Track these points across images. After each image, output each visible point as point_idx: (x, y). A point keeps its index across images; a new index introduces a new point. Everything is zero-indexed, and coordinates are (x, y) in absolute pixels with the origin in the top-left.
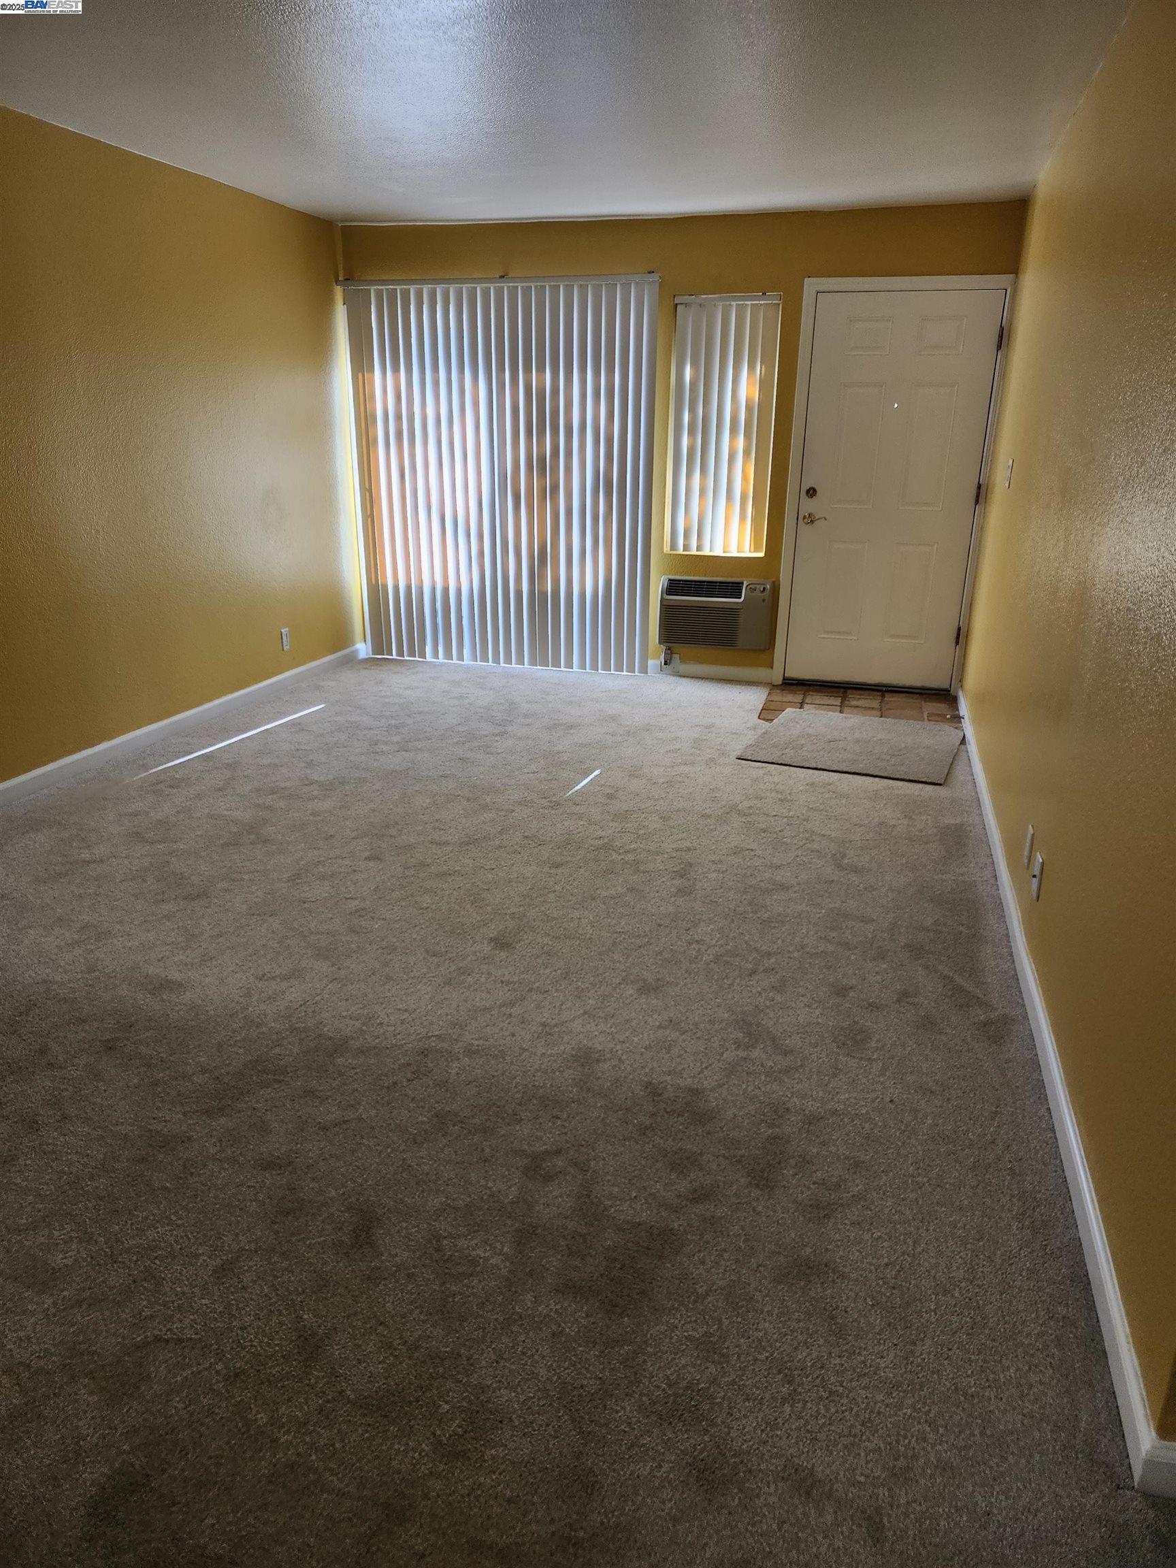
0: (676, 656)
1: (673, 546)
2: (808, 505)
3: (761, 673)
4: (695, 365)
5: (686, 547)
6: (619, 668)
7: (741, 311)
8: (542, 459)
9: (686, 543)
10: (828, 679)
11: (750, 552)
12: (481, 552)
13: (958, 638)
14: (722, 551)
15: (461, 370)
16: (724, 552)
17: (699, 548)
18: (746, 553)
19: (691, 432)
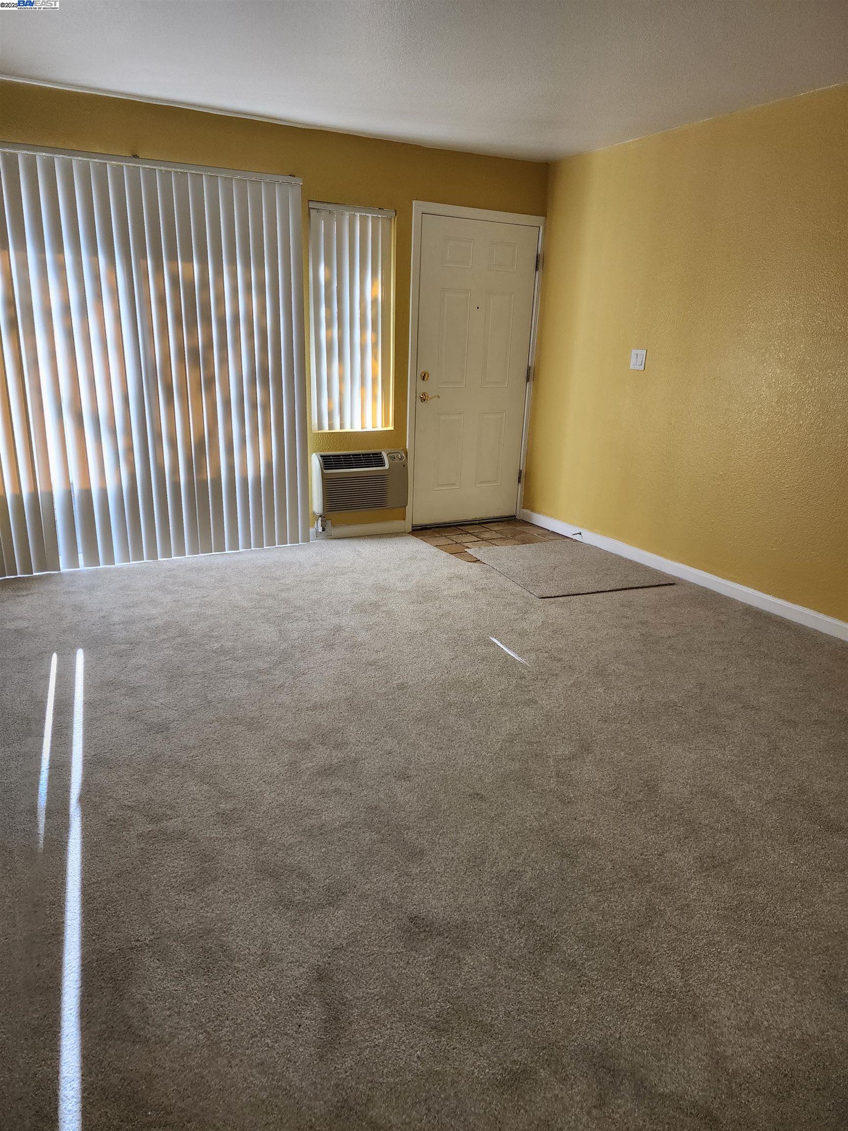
0: (329, 522)
1: (320, 426)
2: (423, 387)
3: (397, 525)
4: (328, 264)
5: (331, 426)
6: (283, 541)
7: (364, 221)
8: (194, 352)
9: (330, 423)
10: (443, 521)
11: (382, 427)
12: (130, 449)
13: (519, 478)
14: (360, 427)
15: (94, 252)
16: (362, 428)
17: (342, 427)
18: (380, 428)
19: (329, 326)
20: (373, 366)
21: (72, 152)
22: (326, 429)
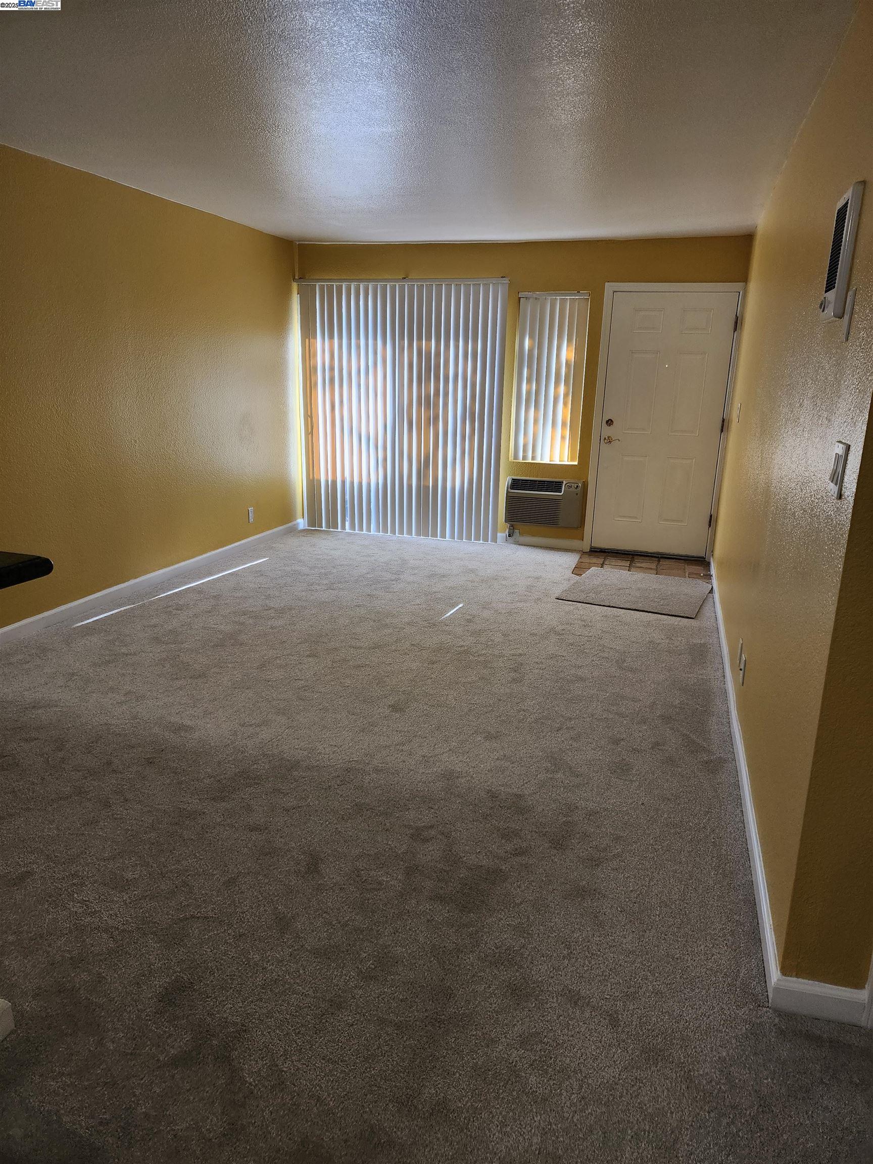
0: (517, 531)
1: (516, 456)
2: (607, 431)
3: (576, 543)
4: (532, 337)
5: (524, 457)
6: (478, 538)
7: (563, 303)
8: (428, 398)
9: (524, 454)
11: (568, 461)
12: (385, 459)
13: (710, 522)
14: (549, 460)
15: (375, 338)
16: (550, 461)
17: (533, 458)
18: (566, 462)
19: (529, 381)
20: (563, 412)
21: (369, 280)
22: (521, 460)
